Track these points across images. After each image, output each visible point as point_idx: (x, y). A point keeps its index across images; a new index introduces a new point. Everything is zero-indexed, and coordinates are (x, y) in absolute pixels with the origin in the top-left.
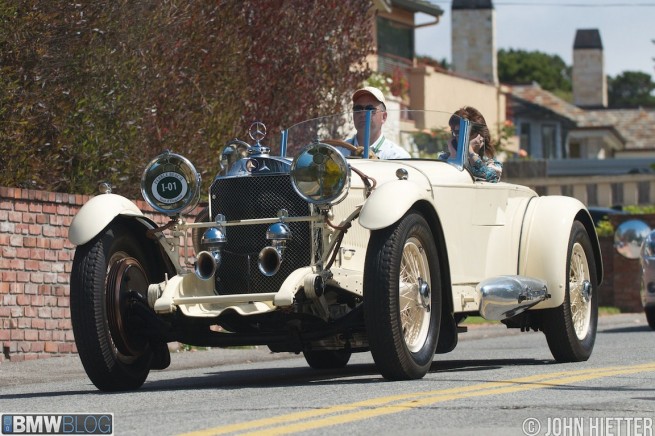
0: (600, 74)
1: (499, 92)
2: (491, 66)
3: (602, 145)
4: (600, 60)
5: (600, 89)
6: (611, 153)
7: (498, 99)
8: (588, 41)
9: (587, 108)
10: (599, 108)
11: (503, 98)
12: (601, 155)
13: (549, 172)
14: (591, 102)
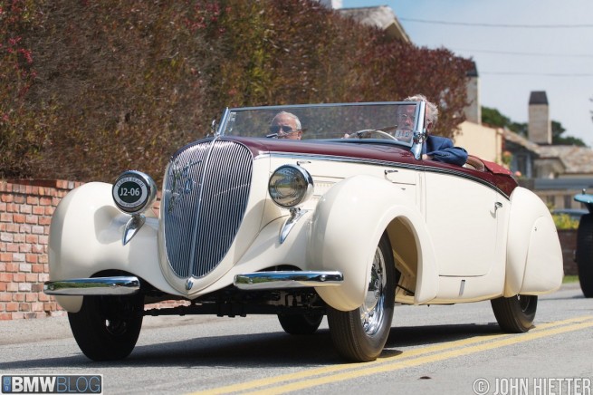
0: (547, 122)
1: (497, 133)
2: (476, 116)
3: (551, 169)
4: (547, 112)
5: (547, 132)
6: (557, 175)
7: (496, 137)
8: (538, 99)
9: (541, 145)
10: (546, 144)
11: (499, 138)
12: (551, 176)
13: (536, 187)
14: (541, 141)
